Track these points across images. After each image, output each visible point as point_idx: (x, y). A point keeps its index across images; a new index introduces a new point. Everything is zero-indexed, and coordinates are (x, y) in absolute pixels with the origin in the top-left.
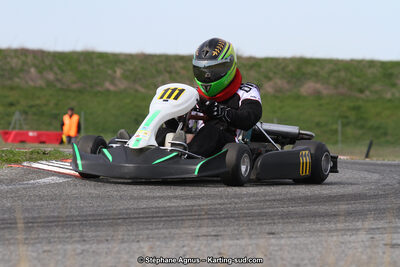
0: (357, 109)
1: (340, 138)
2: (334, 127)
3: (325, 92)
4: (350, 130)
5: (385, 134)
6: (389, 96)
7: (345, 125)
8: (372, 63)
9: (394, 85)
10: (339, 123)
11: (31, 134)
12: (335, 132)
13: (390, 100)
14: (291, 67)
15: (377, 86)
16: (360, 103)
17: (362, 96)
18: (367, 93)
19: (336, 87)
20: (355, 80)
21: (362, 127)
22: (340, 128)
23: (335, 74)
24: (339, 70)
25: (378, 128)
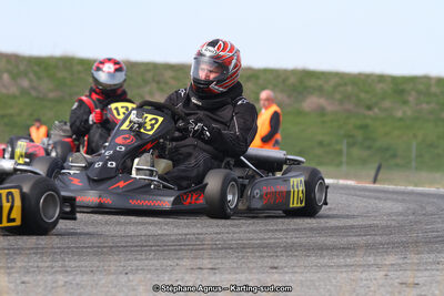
0: (364, 127)
1: (344, 159)
2: (338, 147)
3: (329, 108)
4: (356, 152)
5: (394, 156)
6: (399, 114)
7: (351, 145)
8: (382, 78)
9: (405, 102)
12: (339, 153)
13: (401, 119)
14: (292, 80)
15: (387, 104)
16: (369, 121)
17: (371, 113)
18: (376, 110)
19: (341, 102)
20: (363, 95)
21: (369, 148)
23: (341, 89)
24: (346, 84)
25: (387, 149)
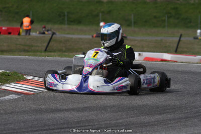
10: (166, 16)
11: (4, 28)
22: (166, 19)
